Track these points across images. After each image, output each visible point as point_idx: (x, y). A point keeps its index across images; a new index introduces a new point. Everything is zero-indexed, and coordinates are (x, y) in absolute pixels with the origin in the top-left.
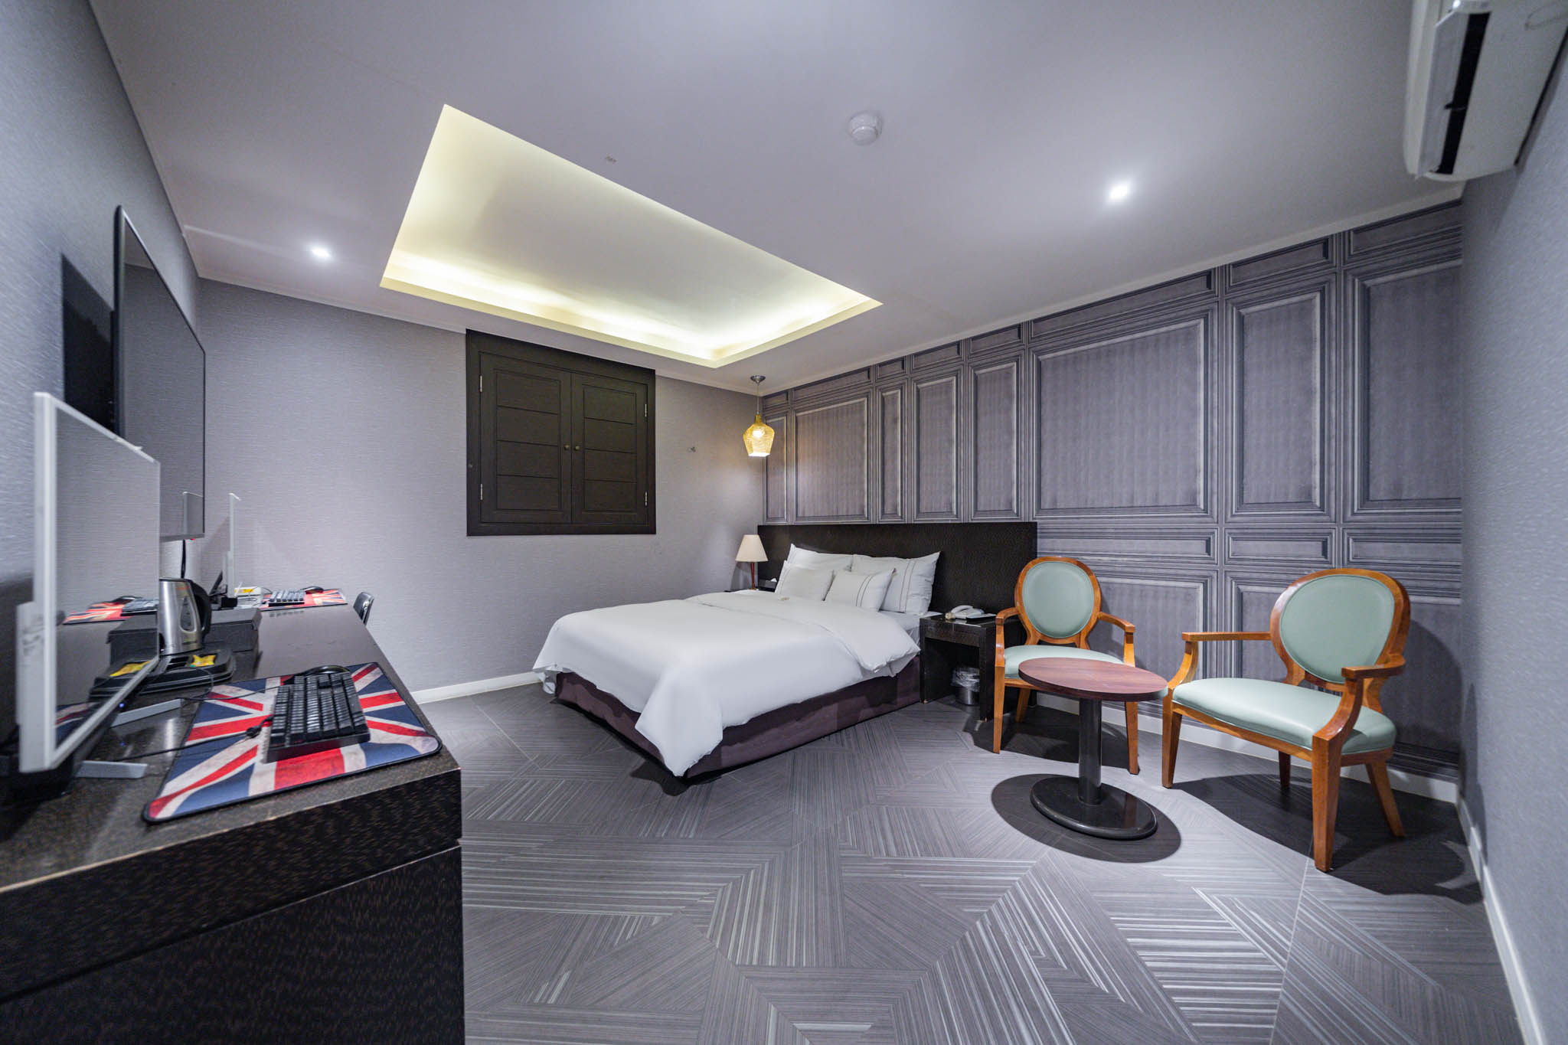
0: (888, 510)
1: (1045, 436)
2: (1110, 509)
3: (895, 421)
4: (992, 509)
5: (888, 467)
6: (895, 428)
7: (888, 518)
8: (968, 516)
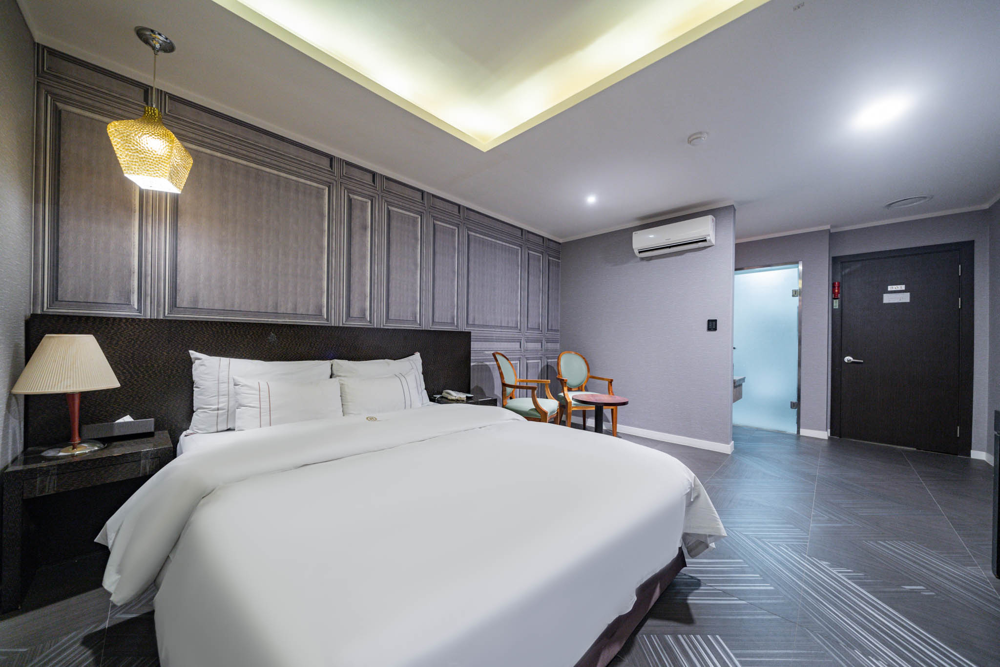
0: (355, 313)
1: (471, 281)
2: (494, 327)
3: (364, 228)
4: (443, 321)
5: (355, 270)
6: (364, 235)
7: (353, 321)
8: (427, 326)
